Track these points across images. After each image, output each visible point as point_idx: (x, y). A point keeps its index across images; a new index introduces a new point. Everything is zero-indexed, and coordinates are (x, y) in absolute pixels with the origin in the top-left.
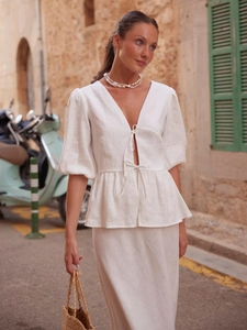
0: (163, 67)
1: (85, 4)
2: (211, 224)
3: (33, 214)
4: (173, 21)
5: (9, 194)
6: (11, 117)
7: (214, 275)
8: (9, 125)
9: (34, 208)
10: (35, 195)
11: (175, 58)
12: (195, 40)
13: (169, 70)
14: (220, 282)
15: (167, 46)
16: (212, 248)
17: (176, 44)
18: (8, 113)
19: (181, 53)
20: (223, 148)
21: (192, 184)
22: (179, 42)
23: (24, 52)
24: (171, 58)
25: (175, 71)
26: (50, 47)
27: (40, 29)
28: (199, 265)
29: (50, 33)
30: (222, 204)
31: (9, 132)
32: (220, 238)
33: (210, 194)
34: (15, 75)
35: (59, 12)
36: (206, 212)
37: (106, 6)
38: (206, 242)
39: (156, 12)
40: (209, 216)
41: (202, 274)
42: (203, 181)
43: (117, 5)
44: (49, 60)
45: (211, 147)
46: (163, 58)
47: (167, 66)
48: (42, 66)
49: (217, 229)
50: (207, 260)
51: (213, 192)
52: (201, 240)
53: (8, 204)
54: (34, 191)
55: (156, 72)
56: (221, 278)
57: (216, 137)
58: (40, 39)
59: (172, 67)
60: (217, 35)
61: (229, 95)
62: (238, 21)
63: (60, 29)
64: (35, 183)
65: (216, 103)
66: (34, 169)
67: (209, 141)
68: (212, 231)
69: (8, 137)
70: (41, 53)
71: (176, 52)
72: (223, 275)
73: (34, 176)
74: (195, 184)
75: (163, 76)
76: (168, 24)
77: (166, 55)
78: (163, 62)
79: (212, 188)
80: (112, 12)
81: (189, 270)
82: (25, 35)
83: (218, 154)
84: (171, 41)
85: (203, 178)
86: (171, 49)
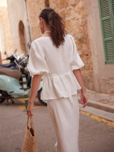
0: (81, 28)
1: (45, 2)
2: (108, 99)
3: (26, 101)
4: (84, 7)
5: (15, 92)
6: (16, 57)
7: (107, 122)
8: (15, 61)
9: (26, 98)
10: (26, 91)
11: (86, 23)
12: (94, 14)
13: (84, 29)
14: (110, 124)
15: (82, 18)
16: (108, 110)
17: (85, 17)
18: (14, 55)
19: (88, 21)
20: (111, 63)
21: (99, 81)
22: (87, 16)
23: (22, 27)
24: (84, 23)
25: (87, 29)
26: (32, 23)
27: (27, 16)
28: (101, 118)
29: (32, 17)
30: (113, 89)
31: (15, 64)
32: (111, 105)
33: (107, 85)
34: (19, 38)
35: (35, 7)
36: (106, 93)
37: (54, 2)
38: (105, 107)
39: (76, 3)
40: (107, 95)
41: (102, 122)
42: (103, 79)
43: (59, 2)
44: (32, 29)
45: (105, 63)
46: (81, 24)
47: (83, 27)
48: (30, 33)
49: (110, 101)
50: (105, 115)
51: (108, 84)
52: (102, 106)
53: (15, 97)
54: (25, 90)
55: (78, 31)
56: (110, 123)
57: (107, 58)
58: (28, 20)
59: (85, 28)
60: (103, 11)
61: (111, 38)
62: (111, 4)
63: (36, 14)
64: (25, 86)
65: (106, 42)
66: (24, 80)
67: (104, 60)
68: (108, 102)
69: (15, 67)
70: (29, 27)
71: (86, 21)
72: (111, 121)
73: (25, 83)
74: (100, 81)
75: (82, 32)
76: (82, 8)
77: (82, 22)
78: (81, 26)
79: (107, 82)
80: (57, 5)
81: (96, 120)
82: (21, 19)
83: (109, 66)
84: (84, 16)
85: (103, 78)
86: (84, 19)
